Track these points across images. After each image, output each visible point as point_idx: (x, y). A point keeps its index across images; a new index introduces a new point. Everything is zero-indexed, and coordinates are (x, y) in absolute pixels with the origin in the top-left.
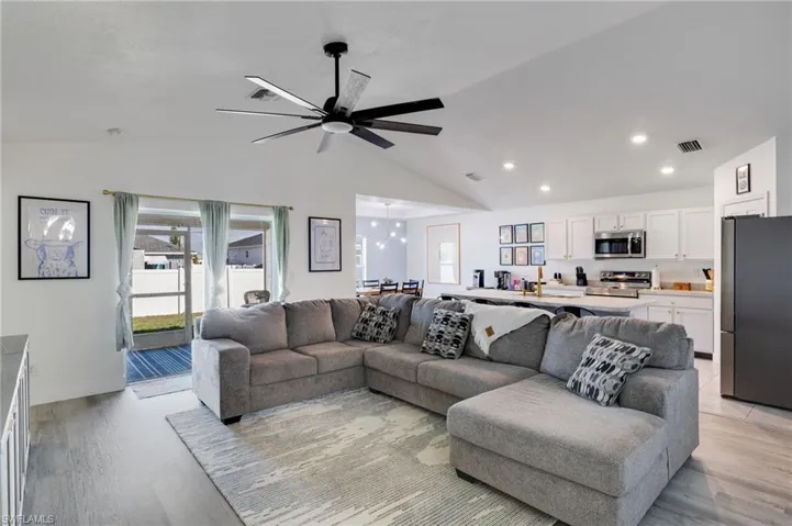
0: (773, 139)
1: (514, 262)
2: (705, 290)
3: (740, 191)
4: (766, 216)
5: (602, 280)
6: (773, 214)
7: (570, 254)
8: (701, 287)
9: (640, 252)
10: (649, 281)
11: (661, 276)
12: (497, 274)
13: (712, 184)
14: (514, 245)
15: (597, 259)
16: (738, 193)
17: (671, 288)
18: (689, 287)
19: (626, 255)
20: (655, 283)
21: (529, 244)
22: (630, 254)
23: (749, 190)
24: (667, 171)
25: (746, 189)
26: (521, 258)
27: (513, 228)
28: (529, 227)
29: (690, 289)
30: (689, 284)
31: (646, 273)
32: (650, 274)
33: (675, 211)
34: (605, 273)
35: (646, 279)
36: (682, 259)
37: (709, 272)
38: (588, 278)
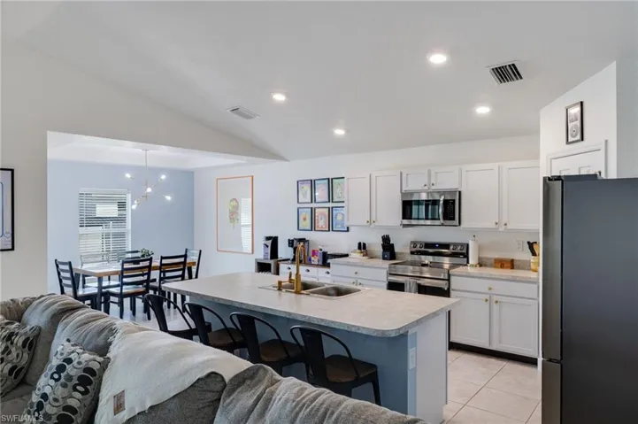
0: (614, 65)
1: (313, 228)
2: (530, 269)
3: (571, 139)
4: (603, 176)
5: (412, 253)
6: (613, 175)
7: (374, 219)
8: (525, 266)
9: (453, 219)
10: (466, 256)
11: (480, 248)
12: (291, 243)
13: (537, 132)
14: (314, 205)
15: (405, 226)
16: (568, 142)
17: (491, 266)
18: (512, 264)
19: (437, 222)
20: (473, 259)
21: (331, 205)
22: (442, 221)
23: (582, 139)
24: (483, 110)
25: (578, 137)
26: (322, 222)
27: (313, 183)
28: (330, 181)
29: (512, 267)
30: (512, 261)
31: (462, 245)
32: (468, 245)
33: (495, 166)
34: (414, 244)
35: (461, 253)
36: (502, 228)
37: (535, 246)
38: (396, 250)
